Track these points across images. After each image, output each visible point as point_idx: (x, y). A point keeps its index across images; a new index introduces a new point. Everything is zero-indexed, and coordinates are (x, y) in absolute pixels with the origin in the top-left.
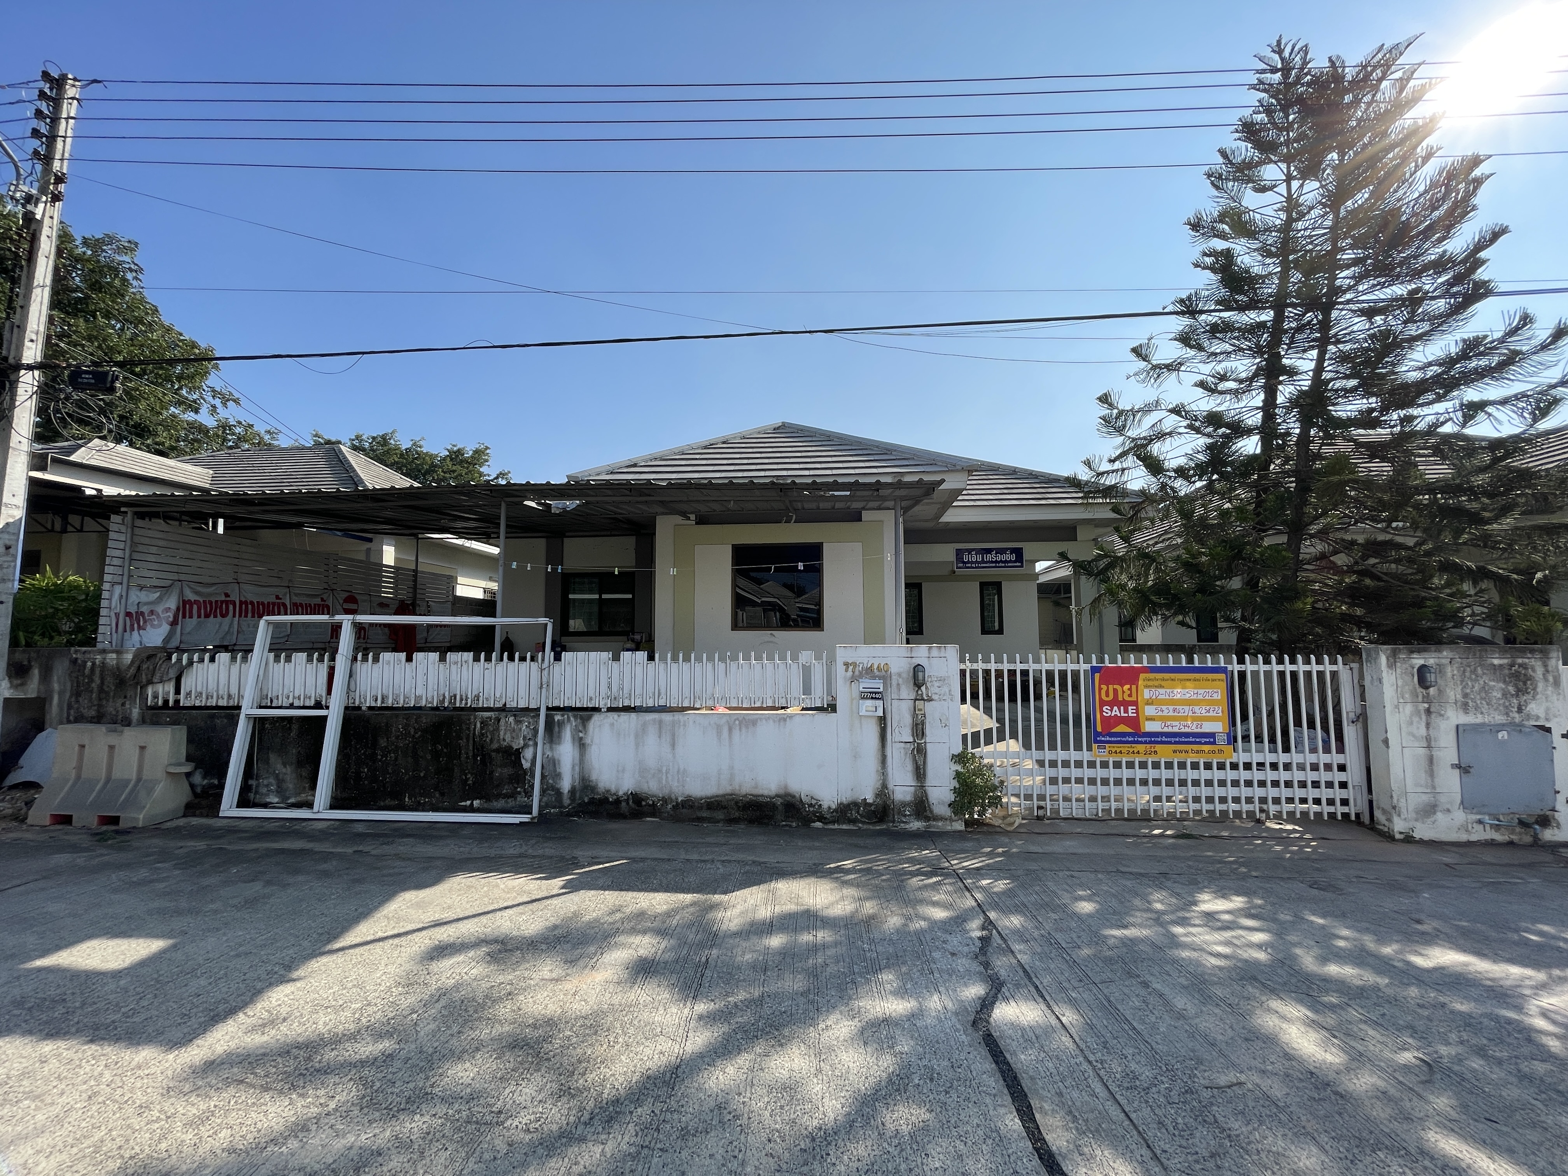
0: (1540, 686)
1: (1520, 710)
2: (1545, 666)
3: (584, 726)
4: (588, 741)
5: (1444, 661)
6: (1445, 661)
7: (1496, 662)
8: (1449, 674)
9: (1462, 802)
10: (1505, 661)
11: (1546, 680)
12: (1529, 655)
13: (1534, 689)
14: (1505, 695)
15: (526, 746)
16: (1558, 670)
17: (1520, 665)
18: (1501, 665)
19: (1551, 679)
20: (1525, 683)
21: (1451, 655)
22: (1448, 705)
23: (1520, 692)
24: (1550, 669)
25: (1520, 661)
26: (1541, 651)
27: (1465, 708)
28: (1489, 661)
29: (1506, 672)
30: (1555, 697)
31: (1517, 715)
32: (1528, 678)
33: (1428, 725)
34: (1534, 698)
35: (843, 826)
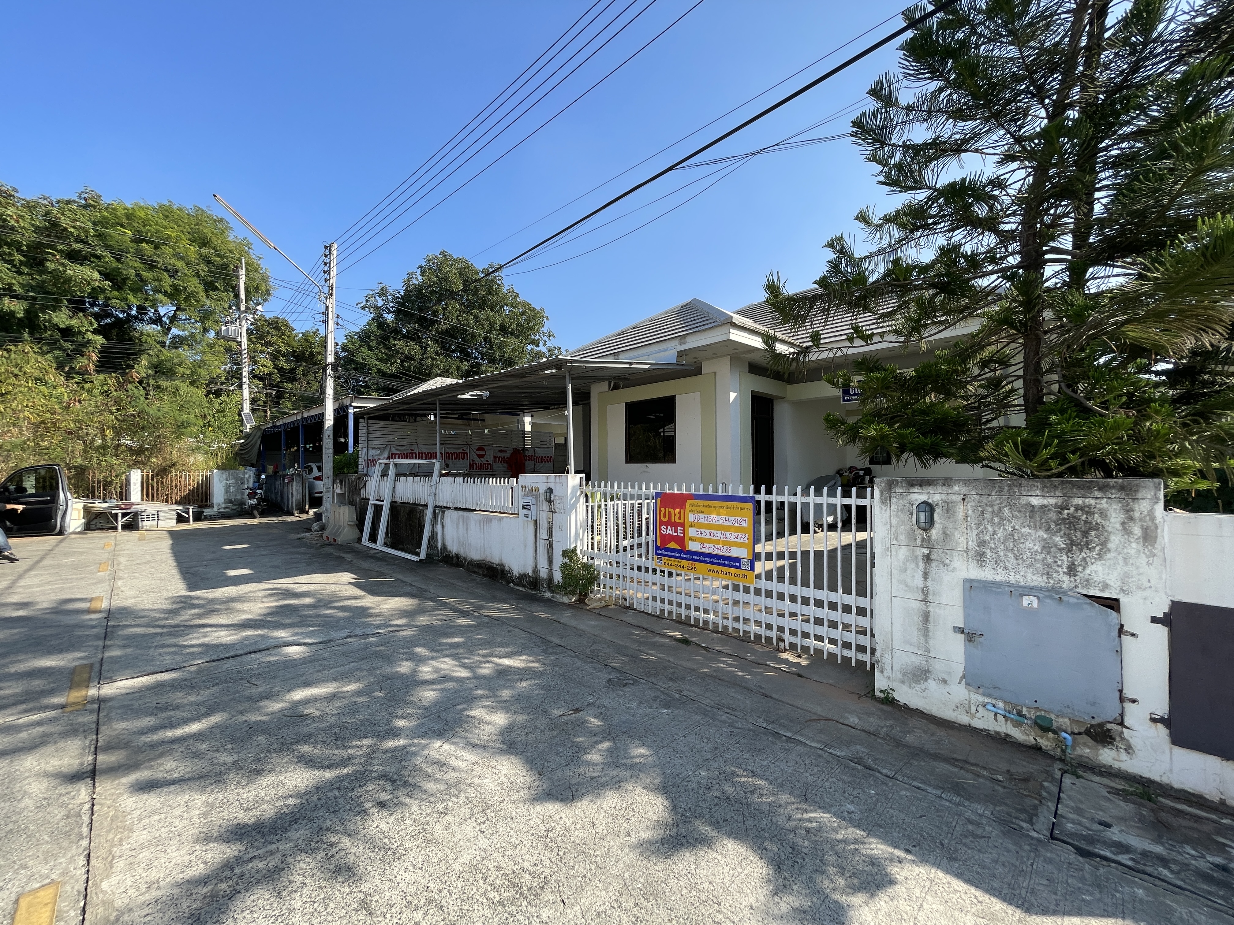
0: (1115, 540)
1: (1072, 571)
2: (1128, 511)
3: (446, 516)
4: (446, 524)
5: (954, 498)
6: (958, 498)
7: (1035, 501)
8: (960, 515)
9: (964, 677)
10: (1053, 501)
11: (1126, 531)
12: (1097, 494)
13: (1104, 544)
14: (1047, 548)
16: (1153, 519)
17: (1077, 508)
18: (1043, 507)
19: (1137, 530)
20: (1086, 534)
21: (964, 490)
22: (955, 554)
23: (1071, 546)
24: (1137, 515)
25: (1079, 501)
26: (1122, 488)
27: (980, 558)
28: (1024, 500)
29: (1053, 515)
30: (1143, 560)
31: (1066, 578)
32: (1089, 528)
33: (926, 575)
34: (1100, 556)
35: (521, 589)
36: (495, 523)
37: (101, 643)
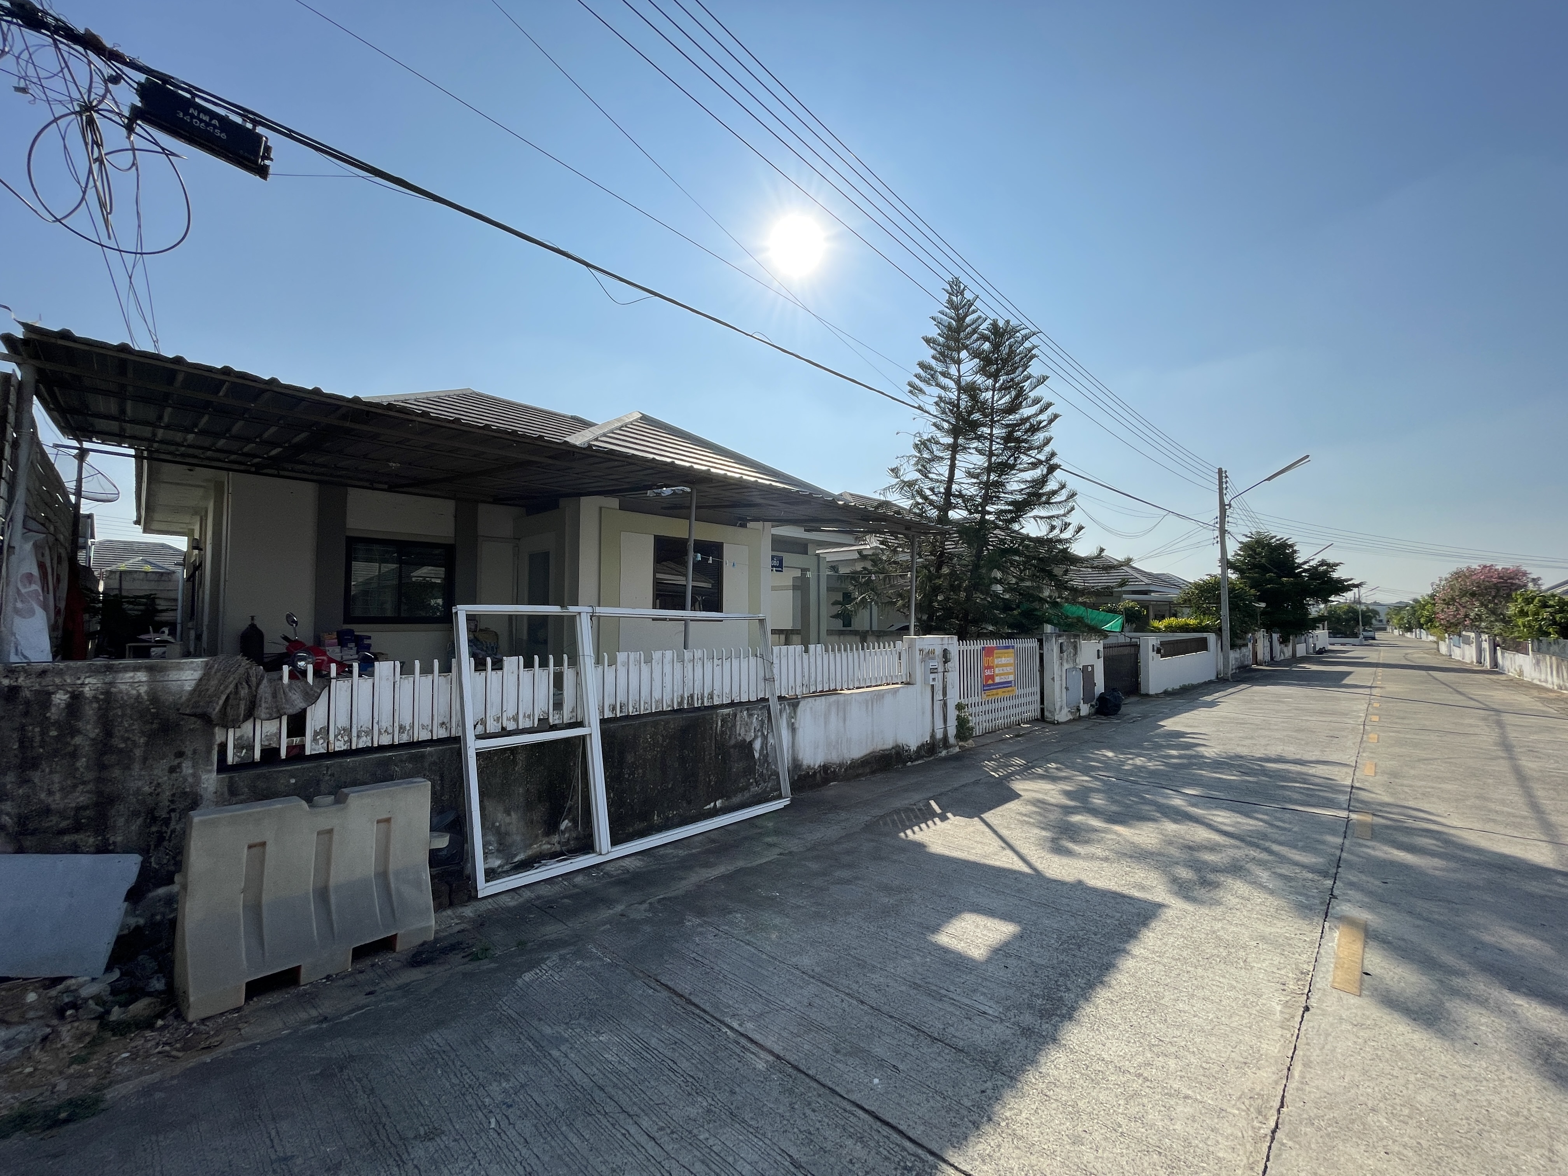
3: (795, 713)
4: (797, 725)
9: (1067, 699)
15: (756, 737)
35: (920, 762)
36: (888, 699)
37: (1344, 855)
